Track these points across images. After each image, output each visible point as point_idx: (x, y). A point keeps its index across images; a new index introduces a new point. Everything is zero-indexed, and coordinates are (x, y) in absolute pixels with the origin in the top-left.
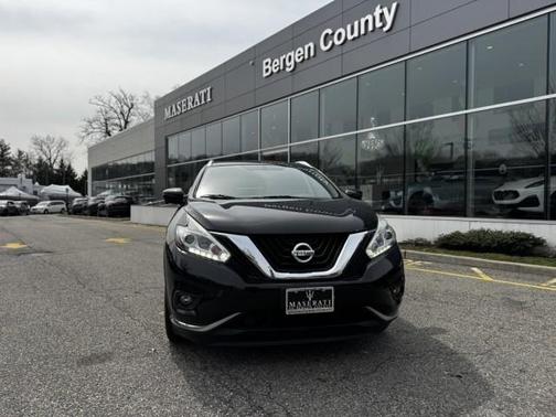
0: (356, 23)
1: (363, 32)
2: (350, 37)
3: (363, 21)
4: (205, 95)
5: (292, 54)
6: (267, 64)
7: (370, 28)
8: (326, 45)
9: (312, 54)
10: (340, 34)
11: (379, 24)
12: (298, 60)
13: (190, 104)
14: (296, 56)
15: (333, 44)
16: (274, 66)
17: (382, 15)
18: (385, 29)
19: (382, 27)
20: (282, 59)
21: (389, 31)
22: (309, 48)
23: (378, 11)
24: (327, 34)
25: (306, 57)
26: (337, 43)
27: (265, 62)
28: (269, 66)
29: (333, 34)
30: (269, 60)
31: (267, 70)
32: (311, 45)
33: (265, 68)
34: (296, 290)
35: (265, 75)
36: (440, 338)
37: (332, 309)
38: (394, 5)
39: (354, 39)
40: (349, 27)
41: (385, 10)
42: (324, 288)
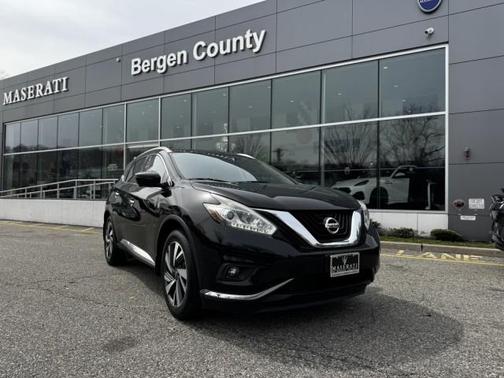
0: (228, 41)
1: (234, 49)
2: (222, 52)
3: (235, 40)
4: (60, 84)
5: (164, 58)
6: (136, 63)
7: (242, 47)
8: (199, 54)
9: (185, 61)
10: (213, 48)
11: (249, 46)
12: (170, 65)
13: (39, 91)
14: (168, 60)
15: (206, 55)
16: (143, 66)
17: (252, 38)
18: (255, 50)
19: (251, 49)
20: (153, 60)
21: (258, 52)
22: (182, 55)
23: (248, 35)
24: (200, 46)
25: (179, 62)
26: (210, 55)
27: (133, 61)
28: (138, 65)
29: (206, 47)
30: (139, 60)
31: (136, 69)
32: (184, 52)
33: (133, 66)
34: (336, 256)
35: (133, 73)
36: (380, 293)
37: (358, 271)
38: (263, 32)
39: (226, 54)
40: (221, 43)
41: (255, 35)
42: (354, 254)
